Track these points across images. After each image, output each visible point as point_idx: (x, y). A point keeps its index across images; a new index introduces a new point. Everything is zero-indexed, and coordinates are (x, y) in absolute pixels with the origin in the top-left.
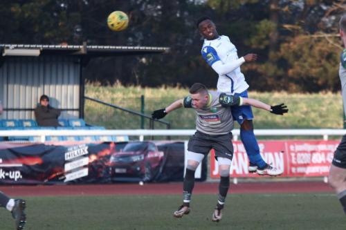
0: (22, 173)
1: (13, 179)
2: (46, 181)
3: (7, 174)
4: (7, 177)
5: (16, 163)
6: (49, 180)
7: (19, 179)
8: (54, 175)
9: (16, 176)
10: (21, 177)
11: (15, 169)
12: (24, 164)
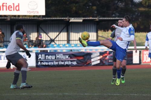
0: (77, 62)
1: (74, 64)
2: (85, 65)
3: (72, 63)
4: (72, 64)
5: (75, 59)
6: (86, 65)
7: (76, 64)
8: (88, 63)
9: (75, 63)
10: (77, 64)
11: (74, 61)
12: (77, 59)
